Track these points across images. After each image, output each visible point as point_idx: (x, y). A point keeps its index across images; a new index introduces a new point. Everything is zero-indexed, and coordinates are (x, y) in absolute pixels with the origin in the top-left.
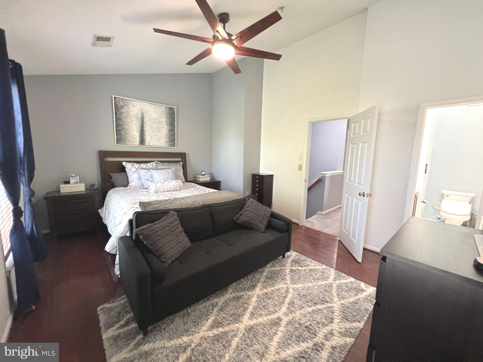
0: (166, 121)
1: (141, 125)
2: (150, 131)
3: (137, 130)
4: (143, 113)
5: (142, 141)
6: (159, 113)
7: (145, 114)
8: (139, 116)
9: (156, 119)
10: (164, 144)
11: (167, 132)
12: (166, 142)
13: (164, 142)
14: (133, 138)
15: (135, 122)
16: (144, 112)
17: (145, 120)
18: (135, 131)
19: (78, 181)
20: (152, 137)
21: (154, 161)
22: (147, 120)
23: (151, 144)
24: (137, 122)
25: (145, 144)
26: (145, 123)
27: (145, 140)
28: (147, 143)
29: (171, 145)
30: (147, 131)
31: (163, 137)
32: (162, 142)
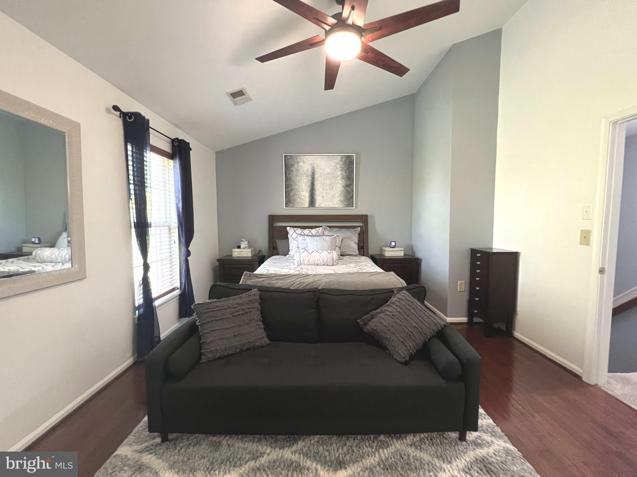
0: (341, 174)
1: (311, 183)
2: (321, 189)
3: (307, 190)
4: (314, 170)
5: (312, 202)
6: (333, 165)
7: (316, 169)
8: (310, 172)
9: (329, 173)
10: (338, 205)
11: (343, 189)
12: (342, 202)
13: (339, 202)
14: (303, 199)
15: (305, 180)
16: (315, 167)
17: (316, 176)
18: (304, 190)
19: (247, 246)
20: (323, 197)
21: (321, 227)
22: (319, 176)
23: (322, 206)
24: (307, 181)
25: (315, 205)
26: (315, 180)
27: (316, 201)
28: (317, 205)
29: (347, 206)
30: (318, 189)
31: (337, 195)
32: (335, 203)
